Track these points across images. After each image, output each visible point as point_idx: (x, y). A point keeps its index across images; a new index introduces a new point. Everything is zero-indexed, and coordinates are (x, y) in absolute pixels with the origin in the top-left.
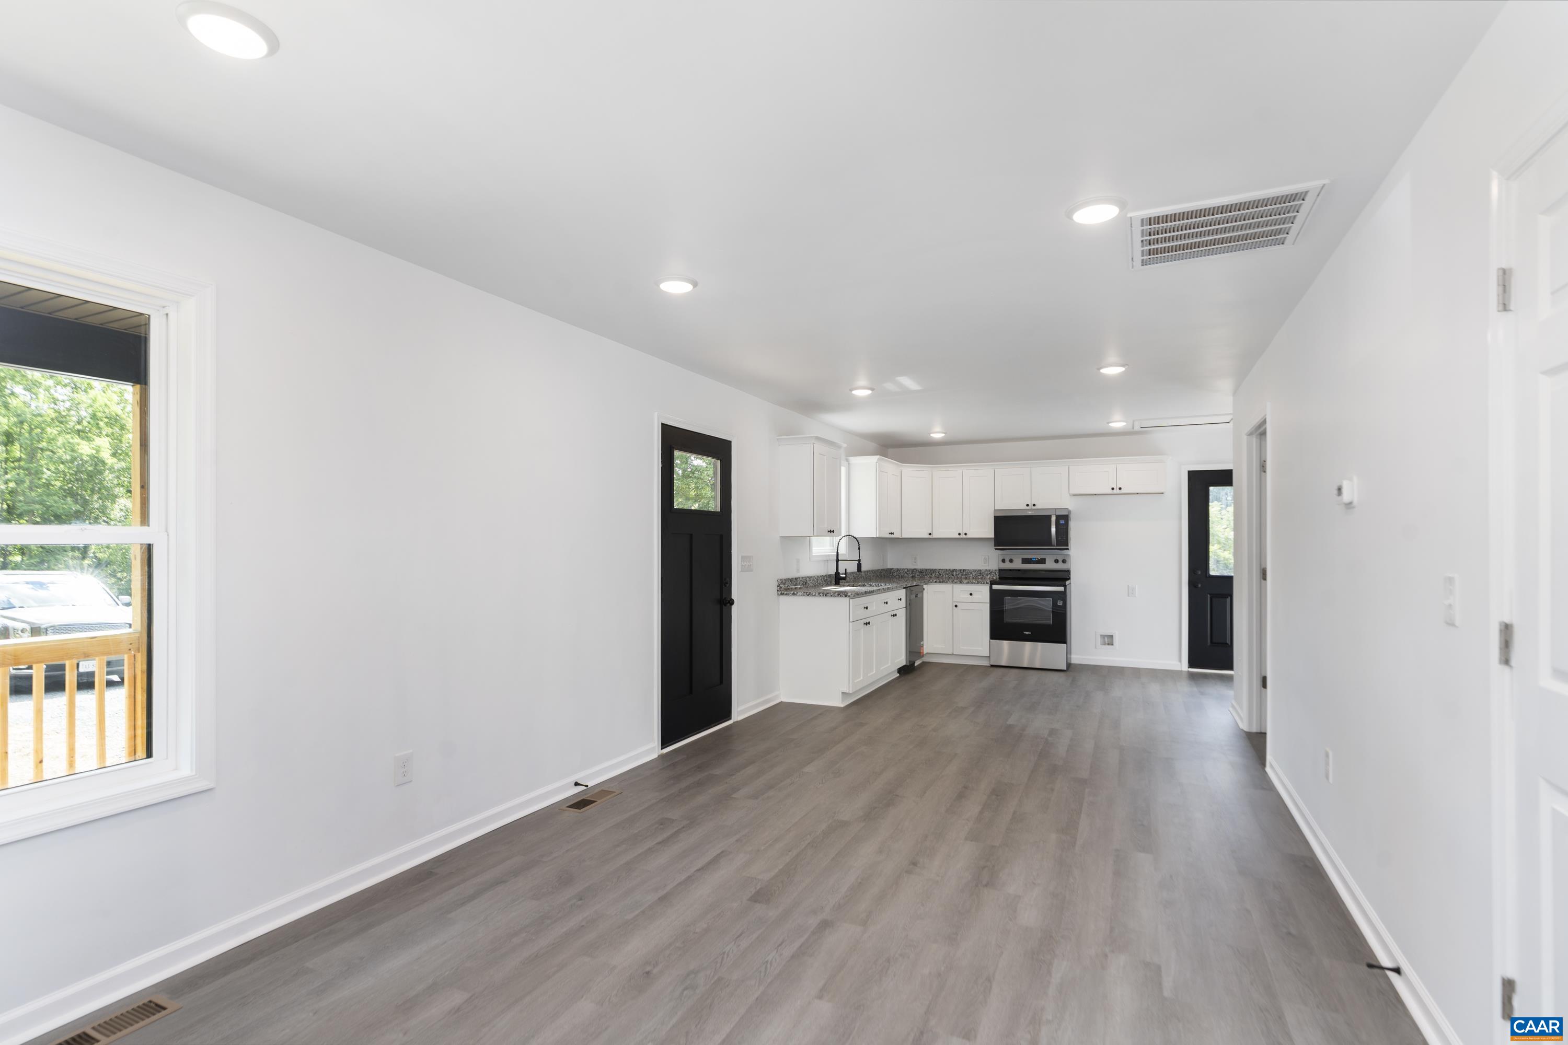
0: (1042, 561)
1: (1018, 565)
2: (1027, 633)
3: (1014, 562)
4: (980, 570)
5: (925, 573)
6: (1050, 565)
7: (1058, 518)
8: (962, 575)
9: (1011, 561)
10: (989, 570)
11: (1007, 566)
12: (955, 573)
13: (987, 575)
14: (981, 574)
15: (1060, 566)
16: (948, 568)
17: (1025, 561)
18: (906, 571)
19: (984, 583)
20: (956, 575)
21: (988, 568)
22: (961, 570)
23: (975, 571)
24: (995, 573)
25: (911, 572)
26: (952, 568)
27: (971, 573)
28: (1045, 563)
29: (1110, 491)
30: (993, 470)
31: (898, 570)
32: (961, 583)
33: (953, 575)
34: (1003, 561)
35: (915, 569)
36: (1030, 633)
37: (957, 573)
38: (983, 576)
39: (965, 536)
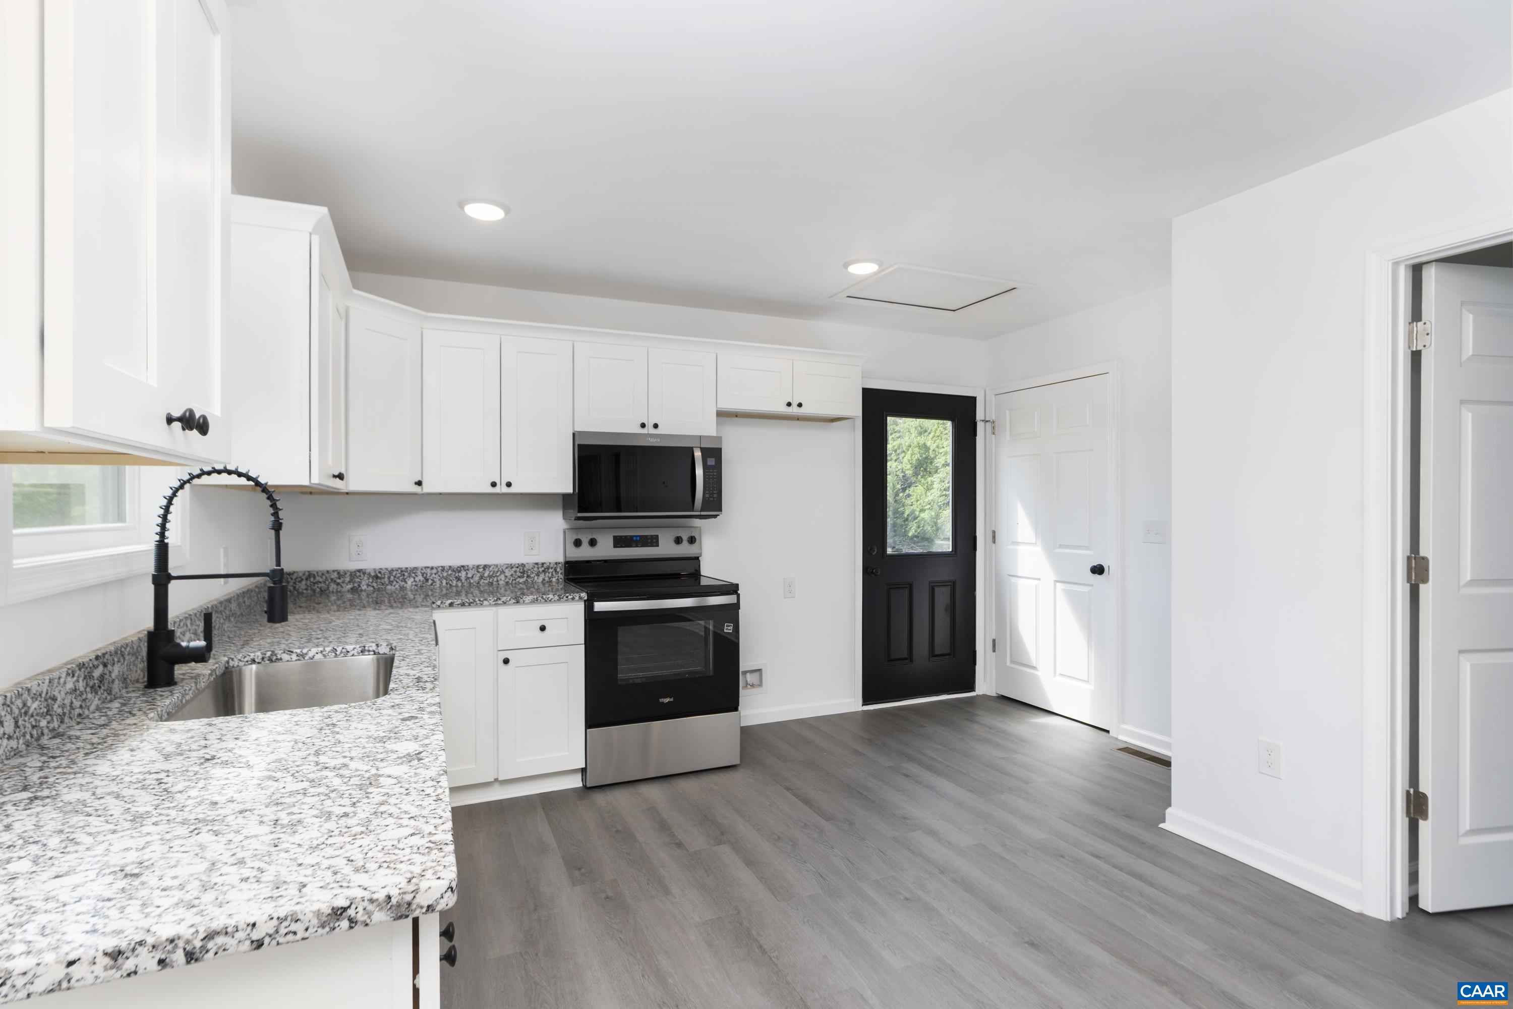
0: (653, 541)
1: (605, 550)
2: (667, 700)
3: (599, 544)
4: (523, 565)
5: (386, 579)
6: (666, 548)
7: (707, 452)
8: (481, 577)
9: (593, 543)
10: (543, 564)
11: (586, 553)
12: (463, 574)
13: (538, 575)
14: (523, 572)
15: (685, 550)
16: (446, 563)
17: (620, 542)
18: (335, 575)
19: (573, 599)
20: (467, 578)
21: (540, 560)
22: (478, 566)
23: (511, 566)
24: (556, 570)
25: (348, 579)
26: (456, 562)
27: (503, 572)
28: (658, 546)
29: (782, 409)
30: (572, 342)
31: (310, 575)
32: (518, 602)
33: (458, 579)
34: (578, 543)
35: (359, 571)
36: (672, 700)
37: (470, 575)
38: (528, 576)
39: (505, 490)
